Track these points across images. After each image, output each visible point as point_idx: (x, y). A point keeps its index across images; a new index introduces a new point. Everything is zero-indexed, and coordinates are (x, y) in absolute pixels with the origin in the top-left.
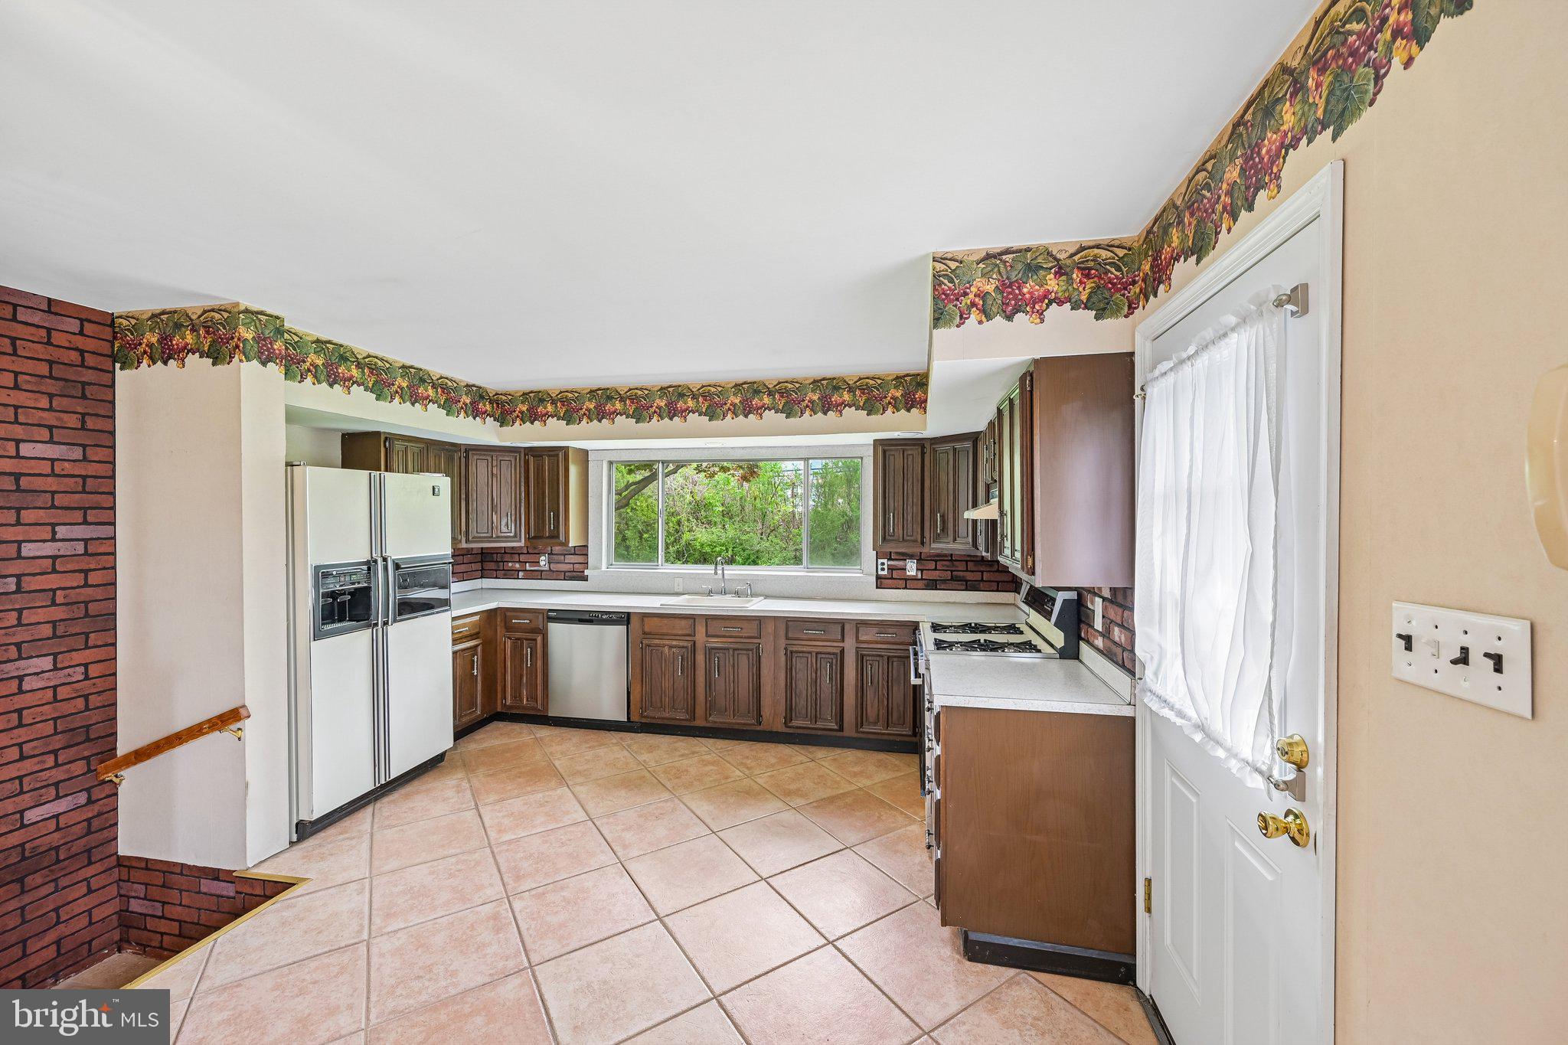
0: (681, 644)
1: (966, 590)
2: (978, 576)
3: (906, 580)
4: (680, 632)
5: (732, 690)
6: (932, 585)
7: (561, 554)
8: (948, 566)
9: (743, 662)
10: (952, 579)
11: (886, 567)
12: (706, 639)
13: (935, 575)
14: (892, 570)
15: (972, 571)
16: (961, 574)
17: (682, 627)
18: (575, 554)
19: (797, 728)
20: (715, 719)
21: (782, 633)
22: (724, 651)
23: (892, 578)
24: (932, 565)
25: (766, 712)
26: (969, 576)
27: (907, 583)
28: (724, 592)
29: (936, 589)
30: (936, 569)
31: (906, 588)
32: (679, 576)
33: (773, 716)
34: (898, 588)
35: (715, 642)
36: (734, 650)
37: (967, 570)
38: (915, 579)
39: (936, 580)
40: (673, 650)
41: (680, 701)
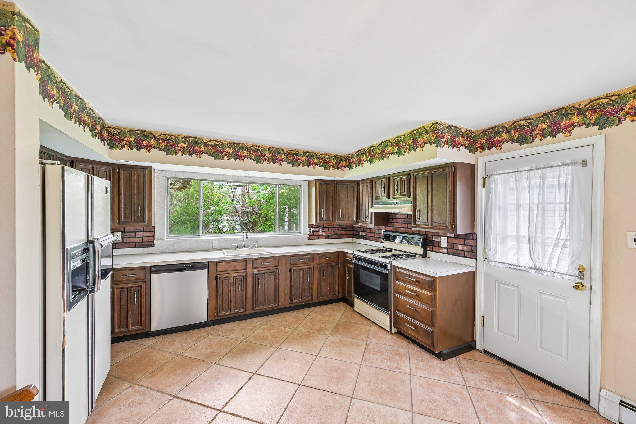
0: (240, 274)
1: (338, 238)
2: (341, 233)
3: (318, 236)
4: (239, 268)
5: (266, 292)
6: (327, 237)
7: (133, 232)
8: (332, 229)
9: (272, 279)
10: (334, 235)
11: (311, 231)
12: (252, 270)
13: (328, 233)
14: (313, 232)
15: (340, 231)
16: (337, 232)
17: (240, 266)
18: (144, 231)
19: (296, 303)
20: (258, 308)
21: (288, 262)
22: (262, 275)
23: (313, 235)
24: (327, 229)
25: (282, 299)
26: (339, 233)
27: (319, 237)
28: (243, 247)
29: (329, 239)
30: (328, 231)
31: (318, 239)
32: (215, 240)
33: (284, 301)
34: (316, 239)
35: (256, 271)
36: (268, 273)
37: (338, 231)
38: (322, 235)
39: (328, 235)
40: (235, 278)
41: (239, 303)
